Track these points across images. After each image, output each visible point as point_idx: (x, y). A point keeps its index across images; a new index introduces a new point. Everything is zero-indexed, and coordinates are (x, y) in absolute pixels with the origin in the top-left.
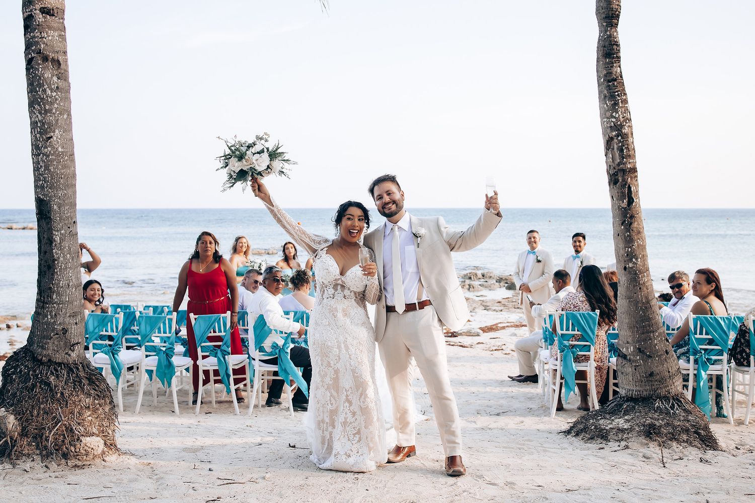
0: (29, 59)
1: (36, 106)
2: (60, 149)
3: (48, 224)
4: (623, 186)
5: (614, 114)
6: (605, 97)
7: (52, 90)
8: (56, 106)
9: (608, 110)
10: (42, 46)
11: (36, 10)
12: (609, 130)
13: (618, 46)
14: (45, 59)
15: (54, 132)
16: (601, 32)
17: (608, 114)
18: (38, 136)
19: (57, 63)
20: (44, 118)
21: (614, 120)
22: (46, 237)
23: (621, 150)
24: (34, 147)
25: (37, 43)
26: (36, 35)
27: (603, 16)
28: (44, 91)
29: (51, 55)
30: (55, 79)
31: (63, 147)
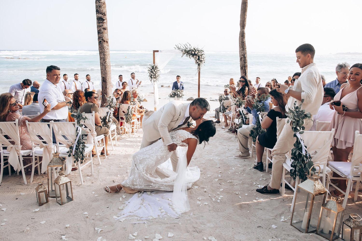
0: (100, 41)
1: (102, 53)
2: (108, 64)
3: (105, 83)
4: (244, 70)
5: (243, 52)
6: (241, 47)
7: (106, 49)
8: (107, 53)
9: (241, 50)
10: (104, 38)
11: (102, 28)
12: (241, 56)
13: (245, 34)
14: (104, 41)
15: (107, 60)
16: (241, 30)
17: (241, 51)
18: (103, 61)
19: (107, 42)
20: (104, 57)
21: (243, 53)
22: (105, 86)
23: (244, 61)
24: (101, 64)
25: (102, 37)
26: (102, 35)
27: (242, 26)
28: (104, 49)
29: (106, 40)
30: (107, 46)
31: (109, 64)
